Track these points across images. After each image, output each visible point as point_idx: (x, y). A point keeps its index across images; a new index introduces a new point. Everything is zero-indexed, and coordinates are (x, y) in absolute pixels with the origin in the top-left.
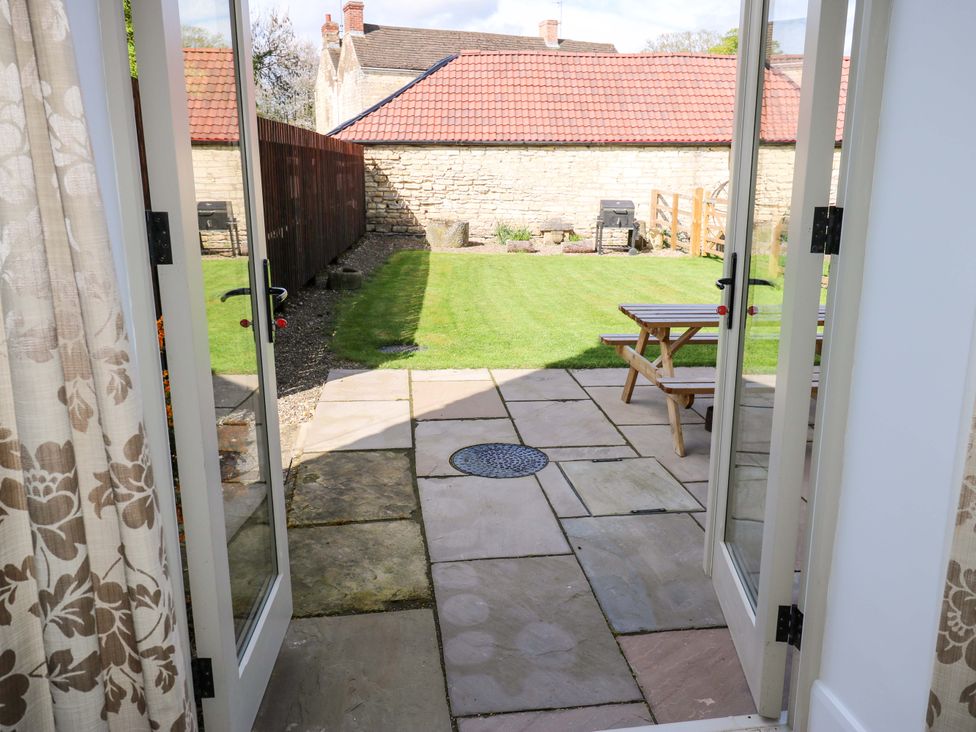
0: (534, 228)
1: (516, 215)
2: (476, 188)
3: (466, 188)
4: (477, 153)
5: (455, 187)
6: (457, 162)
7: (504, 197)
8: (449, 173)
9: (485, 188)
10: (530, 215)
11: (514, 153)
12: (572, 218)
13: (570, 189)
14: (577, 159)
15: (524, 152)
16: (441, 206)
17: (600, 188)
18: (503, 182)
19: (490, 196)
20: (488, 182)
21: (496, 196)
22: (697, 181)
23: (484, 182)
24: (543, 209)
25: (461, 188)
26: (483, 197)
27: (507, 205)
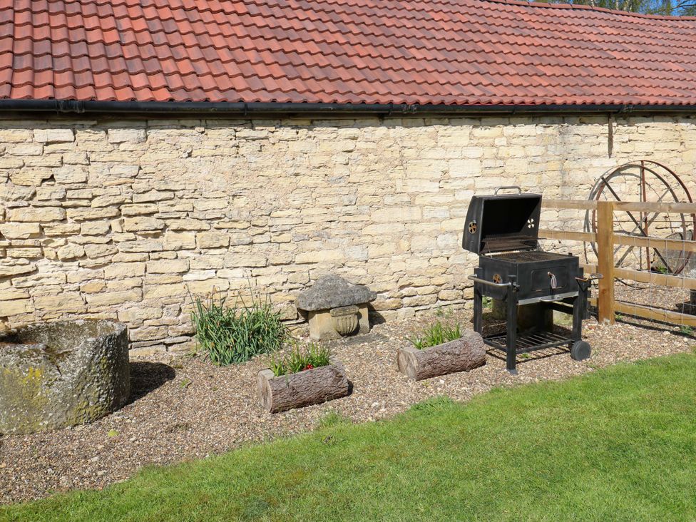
0: (283, 305)
1: (238, 278)
2: (130, 225)
3: (102, 226)
4: (126, 135)
5: (70, 226)
6: (67, 158)
7: (205, 239)
8: (45, 191)
9: (154, 223)
10: (271, 277)
11: (220, 135)
12: (361, 272)
13: (351, 209)
14: (361, 145)
15: (245, 132)
16: (30, 281)
17: (411, 204)
18: (201, 205)
19: (170, 239)
20: (161, 207)
21: (187, 238)
22: (567, 179)
23: (153, 208)
24: (298, 259)
25: (86, 227)
26: (151, 244)
27: (215, 258)
